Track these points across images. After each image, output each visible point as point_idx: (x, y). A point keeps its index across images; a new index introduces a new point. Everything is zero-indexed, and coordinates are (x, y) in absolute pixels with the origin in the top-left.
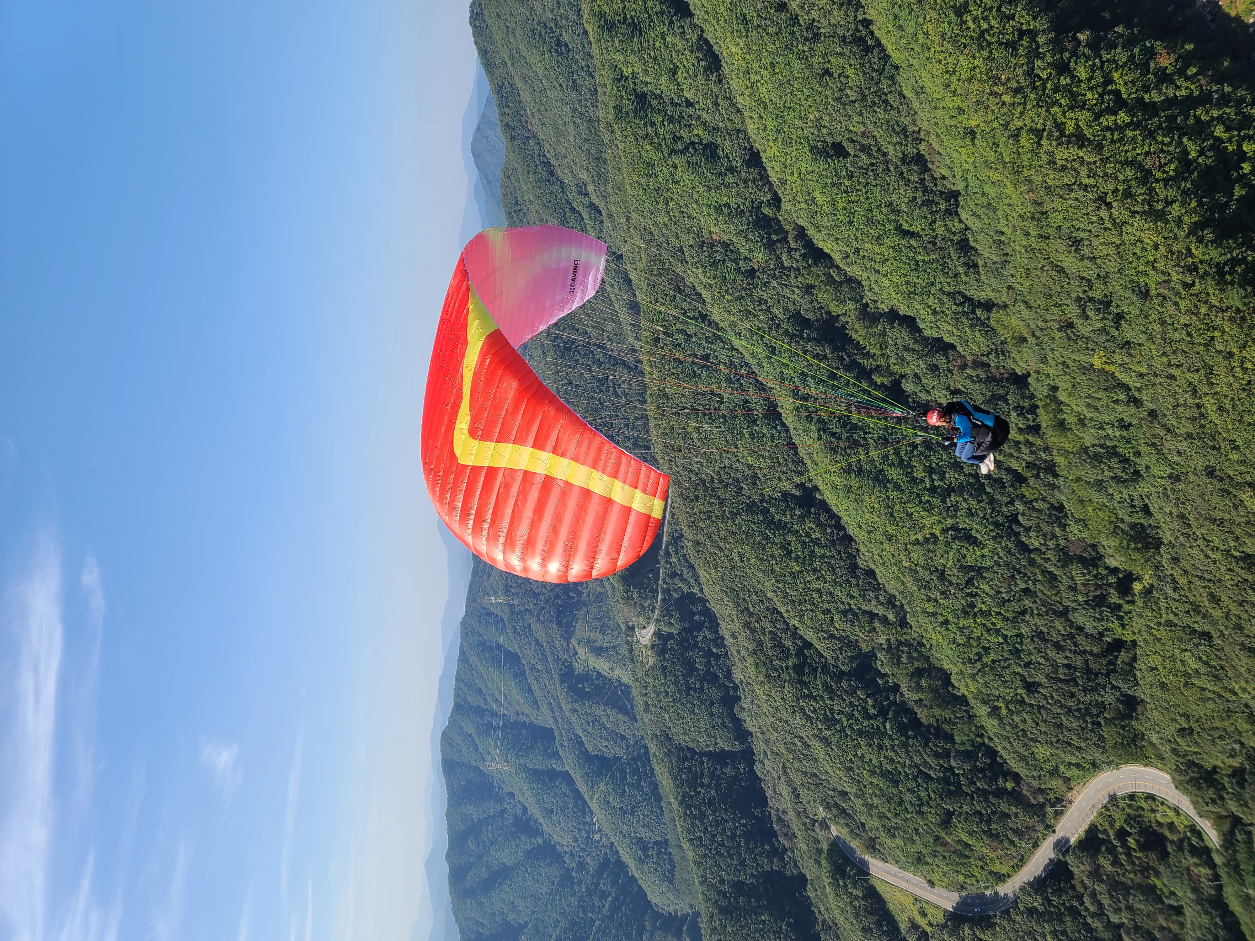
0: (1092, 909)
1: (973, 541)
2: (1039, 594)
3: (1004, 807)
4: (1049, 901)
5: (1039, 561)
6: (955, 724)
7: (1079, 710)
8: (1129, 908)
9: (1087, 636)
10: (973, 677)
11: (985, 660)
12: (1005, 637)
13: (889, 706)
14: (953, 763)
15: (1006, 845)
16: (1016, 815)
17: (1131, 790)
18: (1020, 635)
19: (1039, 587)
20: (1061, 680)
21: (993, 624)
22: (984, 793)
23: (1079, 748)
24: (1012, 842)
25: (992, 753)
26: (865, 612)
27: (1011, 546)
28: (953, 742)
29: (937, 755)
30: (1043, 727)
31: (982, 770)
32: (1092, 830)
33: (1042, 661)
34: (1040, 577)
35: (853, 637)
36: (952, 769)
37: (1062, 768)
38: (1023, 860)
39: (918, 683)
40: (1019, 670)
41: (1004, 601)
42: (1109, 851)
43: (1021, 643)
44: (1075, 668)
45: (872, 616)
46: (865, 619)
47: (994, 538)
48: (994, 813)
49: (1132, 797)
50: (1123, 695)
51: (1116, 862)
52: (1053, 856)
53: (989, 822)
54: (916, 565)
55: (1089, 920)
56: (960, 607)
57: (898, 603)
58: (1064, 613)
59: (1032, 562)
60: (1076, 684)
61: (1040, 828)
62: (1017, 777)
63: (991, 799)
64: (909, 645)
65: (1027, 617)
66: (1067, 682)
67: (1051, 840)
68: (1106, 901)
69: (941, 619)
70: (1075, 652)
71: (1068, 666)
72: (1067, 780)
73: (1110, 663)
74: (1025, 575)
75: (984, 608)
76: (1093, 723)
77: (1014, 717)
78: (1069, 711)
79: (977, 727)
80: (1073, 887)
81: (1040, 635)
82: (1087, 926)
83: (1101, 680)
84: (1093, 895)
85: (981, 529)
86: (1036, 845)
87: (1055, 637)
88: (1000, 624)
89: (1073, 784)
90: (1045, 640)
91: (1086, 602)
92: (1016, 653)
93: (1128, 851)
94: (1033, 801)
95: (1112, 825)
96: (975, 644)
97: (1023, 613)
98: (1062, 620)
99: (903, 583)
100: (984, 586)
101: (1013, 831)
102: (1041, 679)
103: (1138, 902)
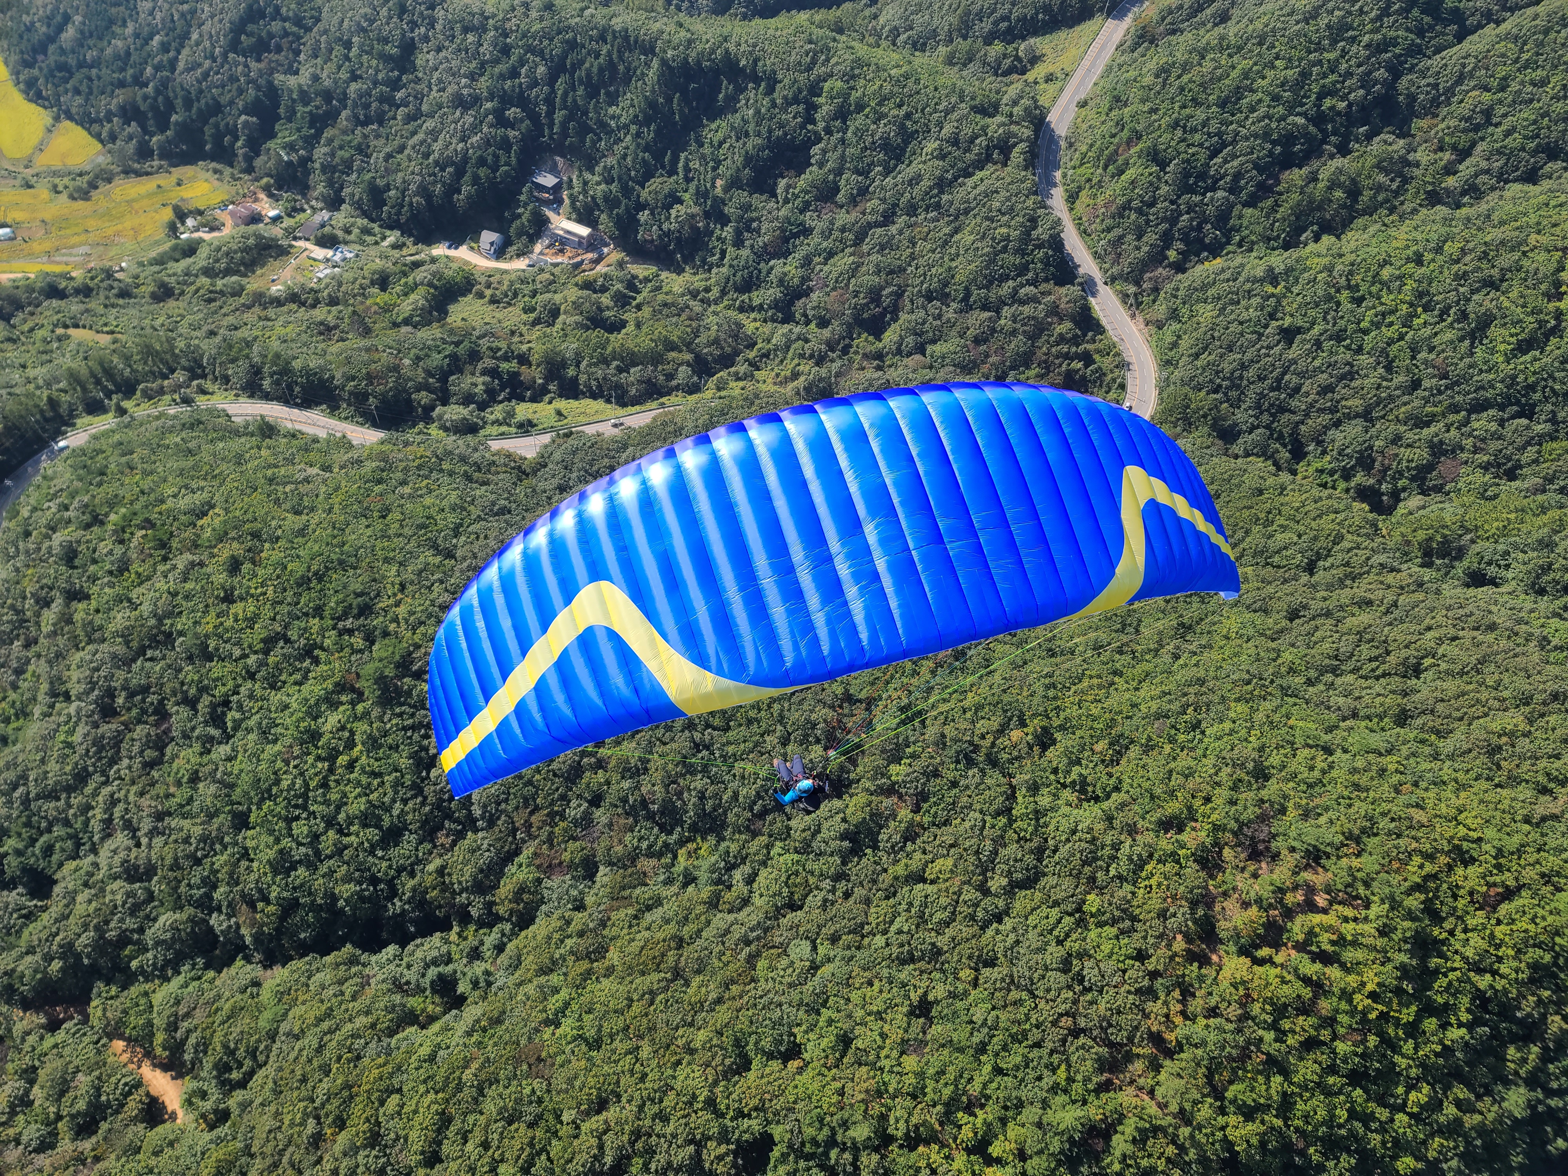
0: (1023, 291)
1: (1524, 347)
2: (1406, 398)
3: (1151, 237)
4: (1039, 247)
5: (1452, 418)
6: (1267, 217)
7: (1241, 378)
8: (1014, 333)
9: (1326, 428)
10: (1330, 269)
11: (1345, 293)
12: (1366, 332)
13: (1324, 131)
14: (1220, 194)
15: (1109, 222)
16: (1138, 248)
17: (1129, 388)
18: (1360, 350)
19: (1417, 403)
20: (1284, 373)
21: (1391, 324)
22: (1173, 220)
23: (1197, 356)
24: (1109, 230)
25: (1215, 250)
26: (1474, 144)
27: (1488, 394)
28: (1246, 204)
29: (1237, 176)
30: (1234, 327)
31: (1199, 228)
32: (1099, 329)
33: (1317, 363)
34: (1429, 409)
35: (1444, 111)
36: (1214, 189)
37: (1176, 326)
38: (1084, 233)
39: (1340, 185)
40: (1316, 330)
41: (1414, 351)
42: (1076, 336)
43: (1348, 348)
44: (1291, 396)
45: (1464, 153)
46: (1463, 140)
47: (1514, 378)
48: (1148, 222)
49: (1122, 387)
50: (1239, 433)
51: (1062, 339)
52: (1081, 271)
53: (1140, 212)
54: (1524, 253)
55: (1011, 283)
56: (1433, 290)
57: (1466, 199)
58: (1366, 415)
59: (1455, 408)
60: (1272, 389)
61: (1115, 270)
62: (1180, 268)
63: (1164, 226)
64: (1397, 193)
65: (1381, 370)
66: (1279, 380)
67: (1098, 276)
68: (1027, 310)
69: (1428, 256)
70: (1312, 406)
71: (1297, 389)
72: (1160, 326)
73: (1281, 437)
74: (1440, 393)
75: (1416, 322)
76: (1220, 386)
77: (1258, 299)
78: (1243, 367)
79: (1253, 243)
80: (1046, 280)
81: (1351, 376)
82: (1004, 278)
83: (1265, 418)
84: (1034, 300)
85: (1537, 365)
86: (1096, 255)
87: (1341, 391)
88: (1389, 333)
89: (1153, 329)
90: (1342, 377)
91: (1371, 447)
92: (1339, 337)
93: (1067, 356)
94: (1147, 275)
95: (1098, 351)
96: (1374, 289)
97: (1389, 368)
98: (1360, 409)
99: (1502, 223)
100: (1449, 335)
101: (1121, 237)
102: (1293, 353)
103: (1017, 344)
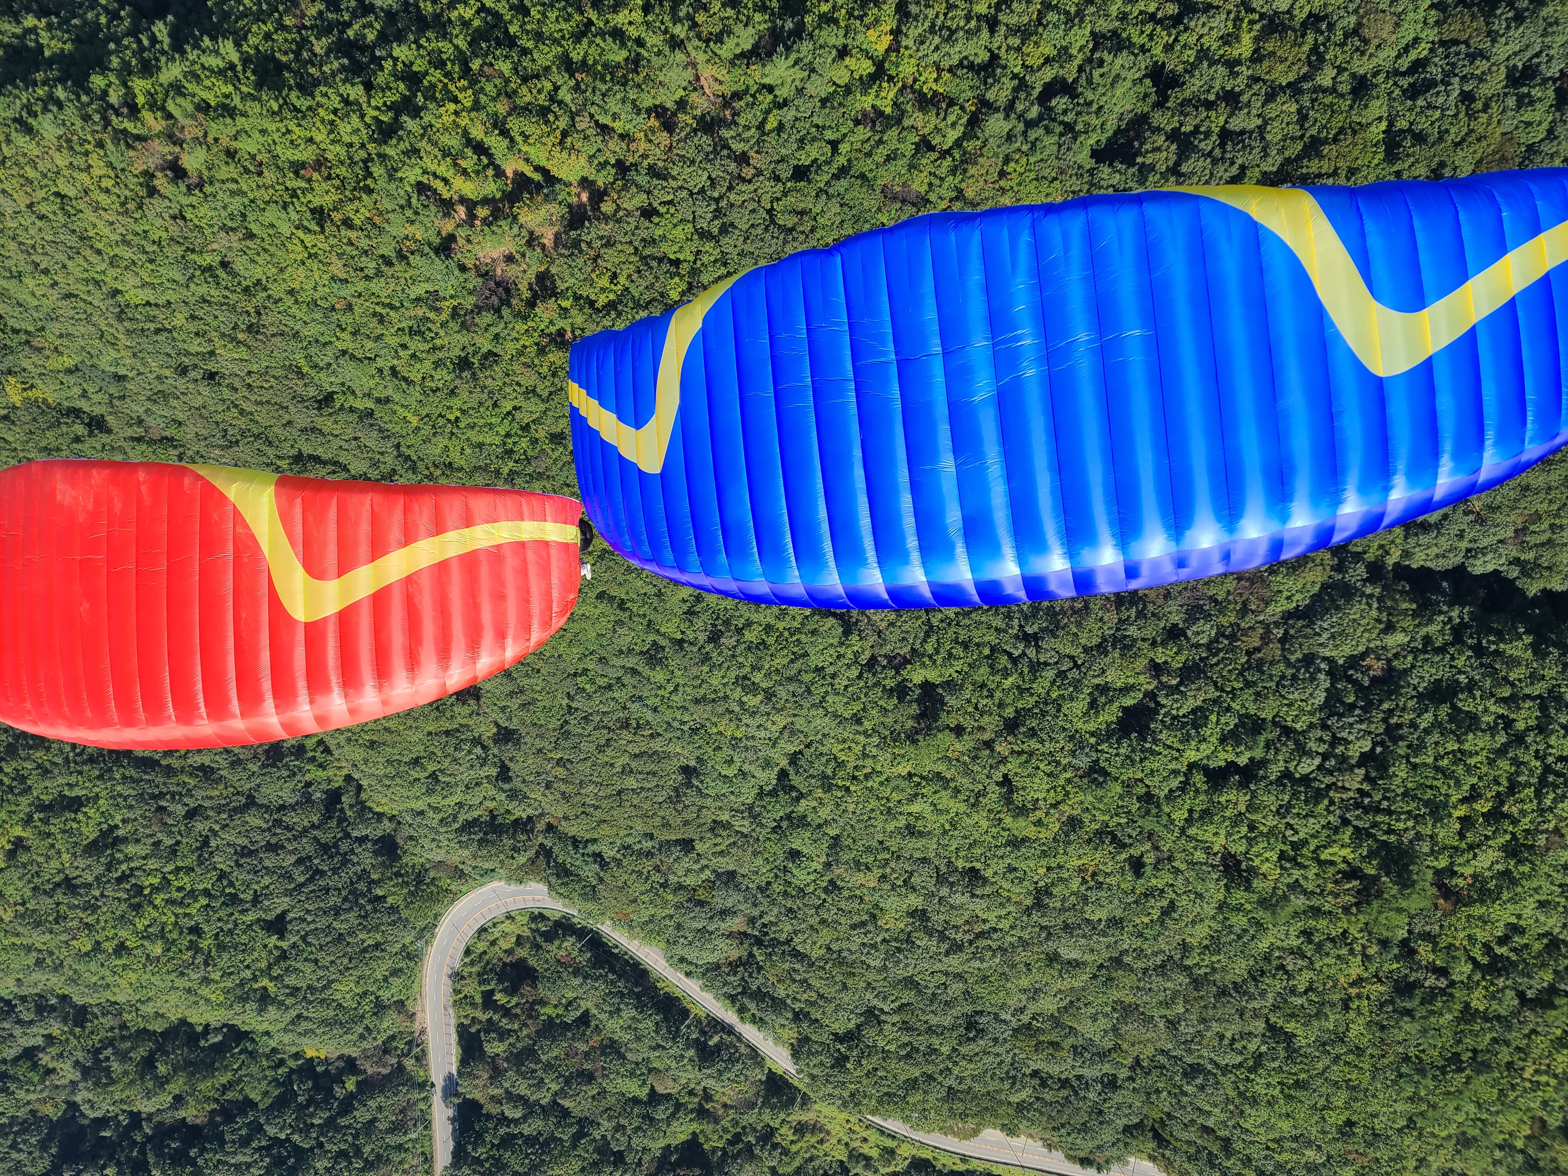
0: (518, 1114)
1: (75, 805)
2: (207, 804)
3: (361, 1115)
4: (478, 1161)
5: (175, 763)
6: (240, 1080)
7: (345, 899)
8: (548, 1067)
9: (293, 807)
10: (206, 981)
11: (204, 944)
12: (206, 893)
13: (143, 1152)
14: (271, 1131)
15: (396, 1157)
16: (380, 1109)
17: (462, 948)
18: (222, 875)
19: (199, 794)
20: (302, 885)
21: (179, 889)
22: (330, 1123)
23: (377, 946)
24: (399, 1148)
25: (308, 1069)
26: (16, 1060)
27: (132, 772)
28: (253, 1105)
29: (245, 1142)
30: (325, 959)
31: (310, 1102)
32: (463, 1031)
33: (267, 880)
34: (192, 782)
35: (22, 1113)
36: (276, 1141)
37: (385, 995)
38: (428, 1159)
39: (156, 1078)
40: (250, 917)
41: (173, 851)
42: (487, 1031)
43: (231, 884)
44: (309, 858)
45: (29, 1054)
46: (21, 1070)
47: (100, 777)
48: (356, 1136)
49: (468, 952)
50: (375, 842)
51: (503, 1035)
52: (450, 1112)
53: (358, 1152)
54: (23, 904)
55: (526, 1130)
56: (124, 906)
57: (53, 1001)
58: (251, 802)
59: (169, 771)
60: (322, 873)
61: (416, 1095)
62: (350, 1065)
63: (343, 1121)
64: (111, 1042)
65: (213, 843)
66: (311, 880)
67: (437, 1099)
68: (523, 1088)
69: (109, 946)
70: (295, 838)
71: (300, 861)
72: (400, 1004)
73: (341, 821)
74: (173, 795)
75: (156, 881)
76: (370, 901)
77: (287, 981)
78: (337, 911)
79: (268, 1057)
80: (489, 1116)
81: (245, 852)
82: (531, 1141)
83: (344, 847)
84: (511, 1097)
85: (73, 779)
86: (428, 1126)
87: (261, 840)
88: (185, 880)
89: (410, 1006)
90: (251, 853)
91: (264, 766)
92: (234, 899)
93: (506, 1012)
94: (385, 1071)
95: (473, 1005)
96: (175, 935)
97: (206, 843)
98: (253, 811)
99: (29, 949)
100: (131, 849)
101: (390, 1131)
102: (282, 903)
103: (551, 1052)
